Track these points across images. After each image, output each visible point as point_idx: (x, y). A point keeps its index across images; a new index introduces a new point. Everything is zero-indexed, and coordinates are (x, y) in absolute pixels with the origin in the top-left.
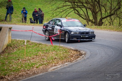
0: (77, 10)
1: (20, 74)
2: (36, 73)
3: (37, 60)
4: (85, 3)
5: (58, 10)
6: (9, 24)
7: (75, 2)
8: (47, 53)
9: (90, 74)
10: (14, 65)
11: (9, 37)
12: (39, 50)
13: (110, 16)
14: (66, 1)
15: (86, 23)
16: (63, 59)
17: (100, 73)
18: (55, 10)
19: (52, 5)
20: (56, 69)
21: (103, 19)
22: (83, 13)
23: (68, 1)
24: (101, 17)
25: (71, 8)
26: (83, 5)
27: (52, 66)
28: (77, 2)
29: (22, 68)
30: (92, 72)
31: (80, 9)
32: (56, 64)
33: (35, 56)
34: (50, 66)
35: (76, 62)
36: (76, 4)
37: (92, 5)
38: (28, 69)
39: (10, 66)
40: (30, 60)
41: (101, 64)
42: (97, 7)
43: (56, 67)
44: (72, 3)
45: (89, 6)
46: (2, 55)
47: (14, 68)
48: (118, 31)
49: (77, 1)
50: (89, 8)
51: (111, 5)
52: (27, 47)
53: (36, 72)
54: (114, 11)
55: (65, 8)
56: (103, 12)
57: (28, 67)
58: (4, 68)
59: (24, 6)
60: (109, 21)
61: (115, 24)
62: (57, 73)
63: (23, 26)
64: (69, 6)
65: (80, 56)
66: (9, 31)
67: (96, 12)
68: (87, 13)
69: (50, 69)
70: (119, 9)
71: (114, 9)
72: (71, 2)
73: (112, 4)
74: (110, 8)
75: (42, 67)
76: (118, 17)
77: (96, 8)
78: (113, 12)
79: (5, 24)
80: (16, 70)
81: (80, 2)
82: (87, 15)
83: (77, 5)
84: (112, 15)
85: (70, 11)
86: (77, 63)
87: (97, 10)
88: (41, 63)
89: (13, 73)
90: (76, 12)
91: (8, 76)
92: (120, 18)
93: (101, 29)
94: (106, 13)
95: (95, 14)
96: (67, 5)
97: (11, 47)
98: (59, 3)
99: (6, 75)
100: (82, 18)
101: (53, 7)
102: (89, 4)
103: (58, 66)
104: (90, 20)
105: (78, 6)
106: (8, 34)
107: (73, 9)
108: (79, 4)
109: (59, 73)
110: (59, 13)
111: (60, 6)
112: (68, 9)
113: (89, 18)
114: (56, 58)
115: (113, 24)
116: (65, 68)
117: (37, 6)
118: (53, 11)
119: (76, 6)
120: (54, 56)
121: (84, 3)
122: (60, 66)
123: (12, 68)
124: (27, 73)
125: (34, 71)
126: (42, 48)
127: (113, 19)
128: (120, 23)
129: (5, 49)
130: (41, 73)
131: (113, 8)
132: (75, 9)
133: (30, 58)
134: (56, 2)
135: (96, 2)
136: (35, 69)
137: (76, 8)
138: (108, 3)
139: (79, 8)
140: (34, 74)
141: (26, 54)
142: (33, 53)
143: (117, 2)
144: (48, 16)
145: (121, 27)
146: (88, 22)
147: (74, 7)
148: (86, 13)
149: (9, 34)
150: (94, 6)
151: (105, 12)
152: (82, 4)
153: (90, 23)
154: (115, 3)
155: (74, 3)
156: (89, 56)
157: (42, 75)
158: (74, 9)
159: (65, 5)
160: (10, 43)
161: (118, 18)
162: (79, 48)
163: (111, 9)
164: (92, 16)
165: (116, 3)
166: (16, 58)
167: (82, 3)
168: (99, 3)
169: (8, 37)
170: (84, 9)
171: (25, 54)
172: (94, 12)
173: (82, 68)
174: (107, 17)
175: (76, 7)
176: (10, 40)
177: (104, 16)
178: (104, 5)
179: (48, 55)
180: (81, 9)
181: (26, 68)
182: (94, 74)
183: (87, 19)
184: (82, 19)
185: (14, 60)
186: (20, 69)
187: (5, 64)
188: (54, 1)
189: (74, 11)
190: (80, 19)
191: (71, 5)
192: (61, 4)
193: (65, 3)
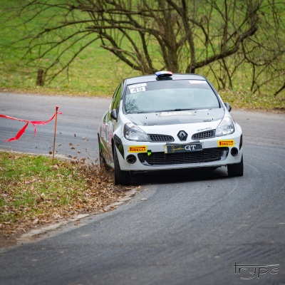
0: (110, 39)
4: (140, 13)
5: (47, 37)
7: (103, 11)
9: (160, 251)
13: (221, 57)
14: (73, 7)
17: (194, 251)
18: (37, 37)
19: (26, 19)
20: (45, 237)
21: (197, 67)
23: (82, 8)
24: (193, 61)
25: (91, 30)
26: (132, 22)
27: (29, 227)
28: (109, 11)
30: (165, 245)
31: (121, 34)
32: (42, 217)
34: (23, 224)
35: (111, 213)
36: (107, 16)
37: (160, 22)
42: (176, 26)
43: (44, 229)
44: (92, 12)
45: (151, 23)
48: (248, 109)
50: (151, 31)
51: (227, 19)
54: (234, 39)
55: (70, 29)
56: (199, 44)
60: (218, 74)
61: (237, 84)
62: (49, 249)
64: (83, 22)
67: (174, 45)
68: (145, 47)
69: (24, 235)
70: (253, 33)
71: (235, 33)
72: (90, 11)
73: (229, 16)
74: (222, 30)
76: (249, 61)
77: (175, 31)
78: (230, 44)
81: (121, 10)
82: (144, 55)
83: (112, 21)
84: (229, 53)
85: (86, 41)
86: (113, 216)
87: (178, 39)
92: (254, 64)
94: (210, 49)
96: (76, 20)
98: (50, 12)
100: (128, 62)
101: (30, 26)
102: (152, 16)
103: (52, 227)
105: (113, 24)
107: (95, 35)
109: (54, 249)
110: (49, 47)
111: (54, 23)
112: (80, 32)
113: (150, 65)
114: (42, 199)
115: (231, 84)
116: (74, 232)
118: (30, 40)
119: (106, 24)
120: (36, 193)
121: (135, 14)
122: (57, 225)
127: (233, 66)
128: (254, 82)
131: (231, 31)
132: (105, 34)
134: (39, 10)
135: (175, 12)
137: (108, 31)
138: (215, 12)
139: (117, 30)
143: (245, 11)
144: (12, 57)
145: (258, 96)
147: (100, 28)
148: (140, 46)
150: (167, 24)
151: (206, 44)
152: (129, 16)
154: (239, 15)
155: (101, 12)
158: (102, 35)
159: (69, 19)
161: (248, 65)
163: (225, 33)
164: (161, 58)
165: (243, 13)
167: (129, 14)
168: (183, 12)
170: (134, 35)
172: (167, 44)
173: (132, 232)
174: (213, 59)
175: (108, 27)
177: (200, 57)
178: (202, 20)
179: (16, 188)
180: (124, 33)
182: (174, 252)
183: (145, 67)
184: (128, 68)
188: (32, 7)
189: (100, 40)
190: (120, 69)
191: (90, 19)
192: (55, 19)
193: (70, 14)
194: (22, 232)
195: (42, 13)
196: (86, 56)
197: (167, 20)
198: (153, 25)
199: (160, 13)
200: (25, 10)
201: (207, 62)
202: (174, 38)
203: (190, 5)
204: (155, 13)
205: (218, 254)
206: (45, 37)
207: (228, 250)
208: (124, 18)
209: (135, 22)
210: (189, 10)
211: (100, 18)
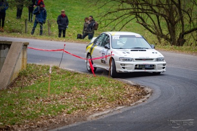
0: (141, 18)
1: (38, 122)
2: (65, 123)
3: (69, 100)
4: (157, 6)
5: (110, 16)
6: (24, 37)
7: (138, 4)
8: (86, 89)
10: (30, 107)
11: (23, 59)
12: (74, 84)
14: (123, 2)
15: (157, 40)
16: (113, 100)
18: (104, 16)
19: (99, 7)
20: (102, 117)
21: (185, 34)
22: (152, 22)
23: (127, 2)
24: (183, 31)
25: (132, 13)
26: (153, 10)
27: (94, 112)
28: (141, 4)
29: (43, 114)
30: (162, 123)
31: (147, 16)
32: (101, 107)
33: (66, 94)
34: (90, 111)
35: (136, 106)
36: (140, 6)
37: (167, 10)
38: (53, 116)
39: (22, 109)
40: (56, 100)
41: (179, 110)
42: (175, 13)
43: (101, 113)
44: (133, 4)
45: (162, 11)
46: (10, 90)
47: (28, 112)
49: (143, 2)
50: (162, 15)
52: (54, 78)
53: (67, 120)
55: (121, 13)
56: (186, 22)
57: (52, 112)
58: (12, 113)
59: (51, 7)
60: (195, 38)
62: (103, 123)
63: (48, 41)
64: (128, 9)
65: (144, 95)
66: (23, 48)
67: (174, 22)
68: (159, 23)
75: (76, 112)
77: (175, 15)
79: (18, 37)
80: (33, 116)
81: (147, 4)
82: (158, 27)
83: (143, 9)
85: (129, 19)
86: (137, 108)
87: (176, 19)
88: (76, 106)
89: (26, 121)
90: (140, 20)
91: (19, 125)
93: (182, 51)
94: (192, 25)
95: (172, 25)
96: (124, 8)
97: (26, 76)
98: (112, 3)
99: (14, 124)
100: (150, 31)
101: (101, 11)
102: (163, 7)
103: (105, 112)
104: (163, 36)
105: (143, 11)
106: (21, 55)
107: (134, 16)
108: (145, 8)
109: (105, 123)
110: (110, 21)
111: (113, 9)
112: (126, 14)
113: (161, 32)
114: (101, 98)
116: (116, 115)
117: (73, 7)
118: (100, 17)
119: (140, 11)
120: (98, 95)
121: (154, 6)
122: (108, 111)
123: (25, 112)
124: (51, 122)
125: (64, 119)
126: (78, 80)
129: (16, 79)
130: (74, 122)
132: (139, 16)
133: (57, 96)
134: (106, 2)
135: (174, 6)
136: (65, 115)
137: (140, 14)
138: (195, 6)
139: (145, 14)
140: (63, 123)
141: (51, 89)
142: (63, 88)
146: (159, 39)
147: (136, 13)
148: (156, 23)
149: (24, 54)
150: (170, 12)
151: (190, 23)
152: (151, 7)
153: (163, 40)
155: (137, 4)
156: (159, 96)
157: (77, 126)
158: (137, 16)
159: (121, 7)
160: (25, 69)
162: (143, 82)
164: (167, 29)
166: (33, 95)
167: (151, 6)
168: (179, 6)
169: (21, 60)
170: (154, 17)
171: (49, 89)
174: (193, 30)
175: (141, 12)
176: (25, 64)
177: (187, 29)
178: (188, 10)
179: (89, 92)
180: (149, 15)
181: (50, 113)
183: (159, 33)
184: (150, 33)
185: (30, 99)
186: (40, 114)
187: (14, 105)
189: (136, 19)
190: (146, 34)
191: (131, 8)
192: (114, 7)
193: (121, 5)
194: (90, 115)
195: (107, 4)
196: (129, 27)
197: (170, 10)
198: (164, 12)
199: (167, 6)
200: (98, 2)
201: (190, 32)
202: (174, 19)
203: (182, 2)
204: (164, 6)
205: (188, 129)
206: (108, 17)
207: (193, 127)
208: (149, 8)
209: (154, 10)
210: (182, 5)
211: (137, 7)
